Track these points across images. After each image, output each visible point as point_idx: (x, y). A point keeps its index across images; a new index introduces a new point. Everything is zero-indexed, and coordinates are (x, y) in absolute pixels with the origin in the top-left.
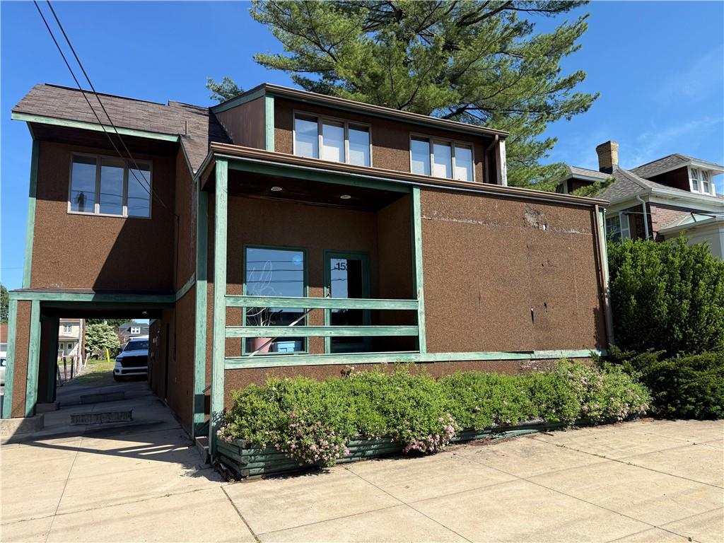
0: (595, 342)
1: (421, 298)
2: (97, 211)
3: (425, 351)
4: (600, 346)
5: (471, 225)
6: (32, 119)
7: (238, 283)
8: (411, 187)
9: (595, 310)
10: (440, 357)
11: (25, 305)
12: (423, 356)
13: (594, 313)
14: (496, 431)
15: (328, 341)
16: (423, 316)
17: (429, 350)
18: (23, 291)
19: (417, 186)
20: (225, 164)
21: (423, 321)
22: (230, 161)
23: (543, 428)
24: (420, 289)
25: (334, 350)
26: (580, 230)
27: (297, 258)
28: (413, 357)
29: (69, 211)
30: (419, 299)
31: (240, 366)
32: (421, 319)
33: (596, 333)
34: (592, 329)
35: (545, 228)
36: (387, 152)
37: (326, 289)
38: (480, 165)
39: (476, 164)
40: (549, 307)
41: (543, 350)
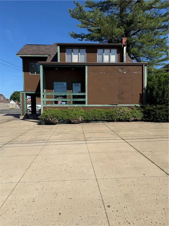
0: (139, 102)
1: (86, 92)
2: (35, 74)
5: (102, 74)
6: (20, 56)
8: (85, 66)
9: (140, 94)
10: (91, 105)
11: (23, 94)
12: (86, 105)
14: (94, 121)
15: (72, 102)
16: (87, 97)
17: (88, 104)
18: (22, 91)
19: (86, 65)
20: (42, 66)
22: (43, 65)
23: (108, 121)
24: (86, 90)
25: (73, 103)
26: (138, 72)
27: (65, 84)
28: (84, 105)
29: (30, 74)
32: (86, 97)
34: (139, 99)
35: (125, 72)
36: (90, 54)
37: (71, 91)
38: (119, 54)
39: (118, 54)
40: (124, 94)
41: (121, 104)
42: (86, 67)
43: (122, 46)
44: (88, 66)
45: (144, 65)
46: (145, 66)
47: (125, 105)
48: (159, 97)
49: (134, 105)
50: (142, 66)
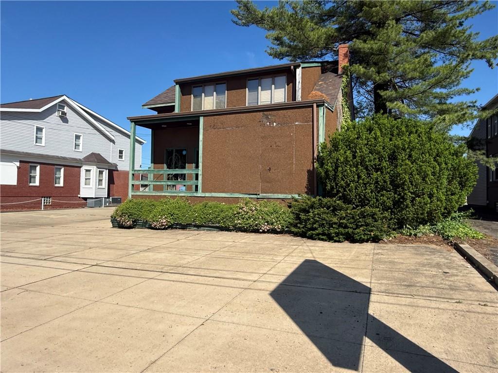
0: (306, 190)
1: (201, 168)
3: (201, 192)
4: (310, 193)
5: (228, 130)
7: (162, 164)
8: (199, 116)
9: (309, 171)
10: (207, 195)
12: (200, 194)
13: (308, 173)
14: (194, 226)
16: (201, 176)
17: (203, 192)
19: (201, 116)
20: (133, 123)
21: (201, 178)
24: (201, 164)
26: (302, 122)
28: (195, 194)
30: (199, 168)
31: (135, 194)
33: (307, 185)
34: (305, 182)
35: (275, 124)
36: (234, 92)
37: (194, 165)
38: (291, 84)
39: (288, 85)
40: (272, 171)
41: (266, 193)
42: (202, 120)
43: (292, 67)
44: (204, 116)
45: (315, 105)
46: (318, 106)
47: (276, 196)
48: (329, 179)
49: (290, 196)
50: (312, 106)
